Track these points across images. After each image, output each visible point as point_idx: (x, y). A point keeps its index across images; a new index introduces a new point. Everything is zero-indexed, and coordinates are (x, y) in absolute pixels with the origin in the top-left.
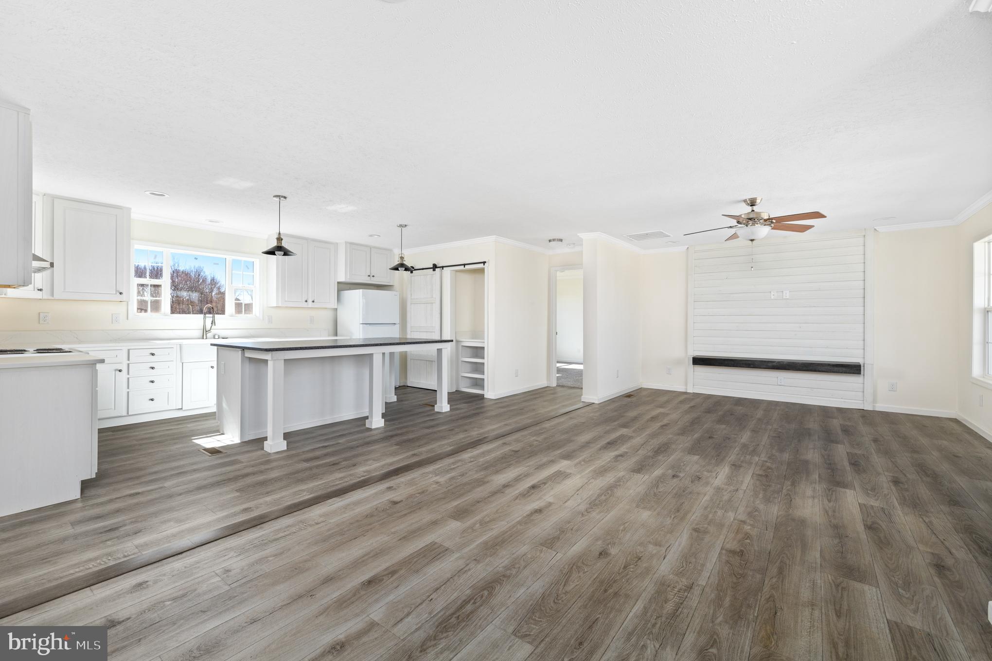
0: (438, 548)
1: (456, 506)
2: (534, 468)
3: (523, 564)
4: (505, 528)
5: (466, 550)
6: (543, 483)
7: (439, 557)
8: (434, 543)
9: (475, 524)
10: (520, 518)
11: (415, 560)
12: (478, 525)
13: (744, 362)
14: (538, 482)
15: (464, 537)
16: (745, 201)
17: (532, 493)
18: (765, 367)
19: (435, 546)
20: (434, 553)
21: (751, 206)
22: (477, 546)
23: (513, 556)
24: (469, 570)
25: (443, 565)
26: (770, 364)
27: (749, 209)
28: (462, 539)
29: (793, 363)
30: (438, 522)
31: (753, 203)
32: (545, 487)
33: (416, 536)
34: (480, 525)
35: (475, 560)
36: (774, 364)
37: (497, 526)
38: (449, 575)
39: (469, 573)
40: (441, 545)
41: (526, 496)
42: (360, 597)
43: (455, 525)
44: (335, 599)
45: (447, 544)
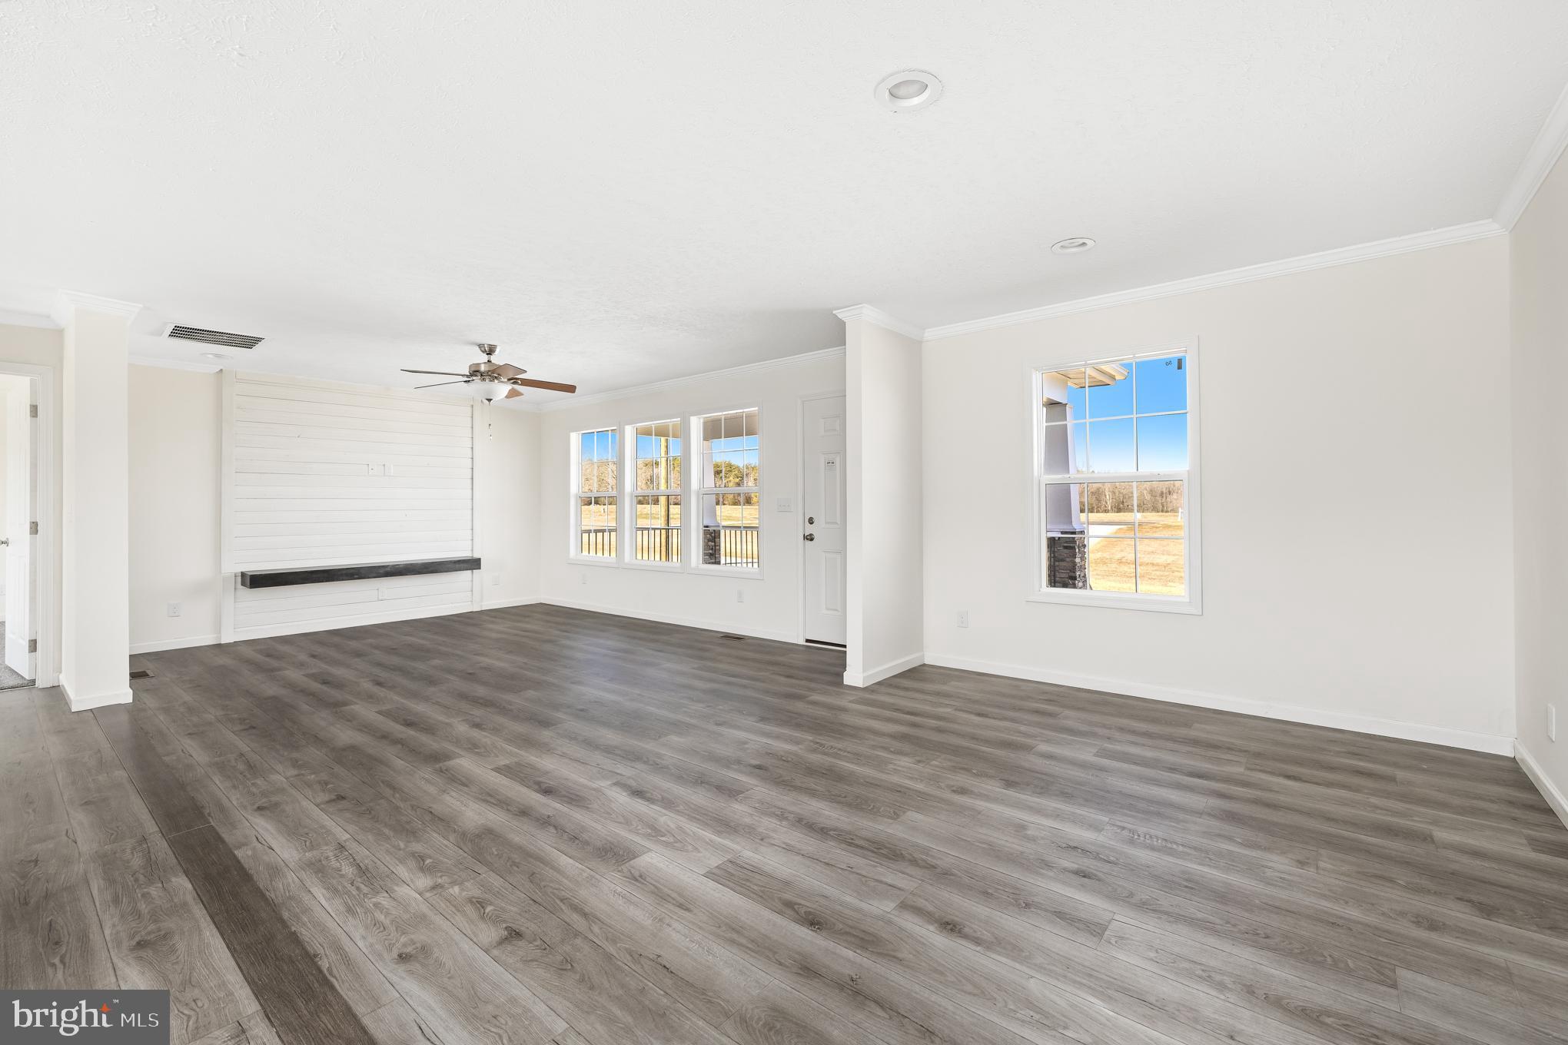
13: (344, 572)
16: (480, 346)
18: (375, 575)
21: (487, 354)
26: (382, 571)
27: (484, 358)
29: (411, 564)
31: (490, 351)
36: (387, 569)
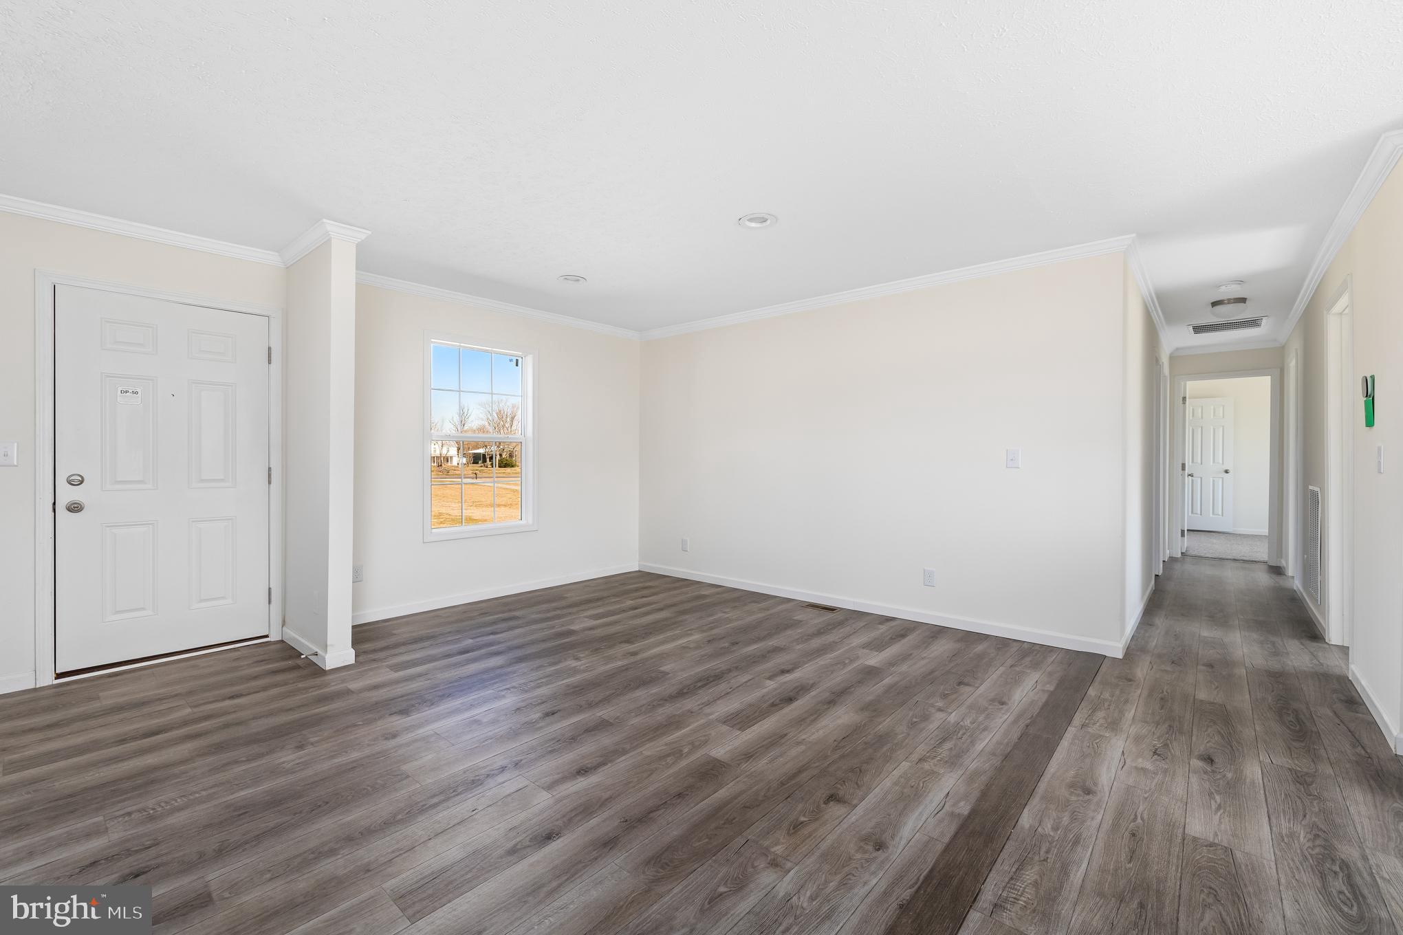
0: (735, 724)
1: (721, 786)
2: (787, 737)
3: (643, 709)
4: (647, 746)
5: (702, 721)
6: (776, 705)
7: (731, 717)
8: (742, 729)
9: (689, 753)
10: (618, 761)
11: (756, 715)
12: (686, 750)
14: (782, 708)
15: (705, 736)
17: (791, 691)
19: (738, 726)
20: (741, 720)
22: (688, 726)
23: (651, 714)
24: (699, 705)
25: (726, 709)
28: (708, 733)
30: (743, 757)
32: (774, 700)
33: (769, 738)
34: (682, 751)
35: (692, 712)
37: (658, 749)
38: (718, 702)
39: (699, 703)
40: (732, 727)
41: (800, 688)
42: (564, 816)
43: (720, 751)
44: (595, 816)
45: (725, 728)
